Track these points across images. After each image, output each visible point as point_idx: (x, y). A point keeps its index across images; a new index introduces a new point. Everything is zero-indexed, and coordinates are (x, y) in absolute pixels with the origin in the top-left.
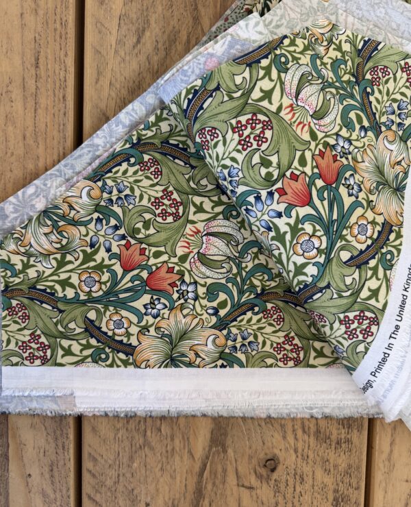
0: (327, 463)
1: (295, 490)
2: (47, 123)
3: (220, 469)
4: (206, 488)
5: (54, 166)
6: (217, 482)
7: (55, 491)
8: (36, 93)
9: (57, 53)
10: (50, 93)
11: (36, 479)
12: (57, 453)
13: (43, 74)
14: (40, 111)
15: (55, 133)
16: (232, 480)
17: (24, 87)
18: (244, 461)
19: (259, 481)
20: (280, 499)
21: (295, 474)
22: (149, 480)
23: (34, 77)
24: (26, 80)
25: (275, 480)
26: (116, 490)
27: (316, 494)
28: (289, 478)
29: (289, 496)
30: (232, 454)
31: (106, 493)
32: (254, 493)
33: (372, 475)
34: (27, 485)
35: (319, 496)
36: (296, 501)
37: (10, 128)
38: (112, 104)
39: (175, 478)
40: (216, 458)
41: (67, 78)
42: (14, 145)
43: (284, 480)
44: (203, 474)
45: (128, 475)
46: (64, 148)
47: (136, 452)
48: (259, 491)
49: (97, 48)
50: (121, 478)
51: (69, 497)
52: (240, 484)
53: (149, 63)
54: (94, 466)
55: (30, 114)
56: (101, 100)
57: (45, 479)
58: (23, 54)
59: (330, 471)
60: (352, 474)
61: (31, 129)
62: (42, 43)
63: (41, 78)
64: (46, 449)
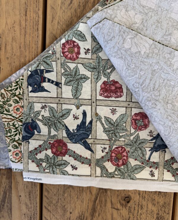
0: (154, 201)
1: (138, 212)
2: (30, 41)
3: (104, 200)
4: (97, 207)
5: (33, 60)
6: (102, 205)
7: (31, 204)
8: (25, 27)
9: (35, 9)
10: (31, 27)
11: (23, 197)
12: (32, 187)
13: (28, 19)
14: (27, 36)
15: (34, 46)
16: (109, 205)
17: (20, 25)
18: (115, 197)
19: (122, 207)
20: (131, 216)
21: (139, 205)
22: (72, 202)
23: (25, 20)
24: (21, 21)
25: (129, 207)
26: (57, 205)
27: (148, 215)
28: (136, 207)
29: (135, 214)
30: (109, 193)
31: (53, 206)
32: (119, 212)
33: (176, 208)
34: (19, 200)
35: (149, 216)
36: (138, 217)
37: (14, 43)
38: (59, 32)
39: (83, 202)
40: (102, 195)
41: (39, 20)
42: (16, 51)
43: (133, 207)
44: (96, 202)
45: (63, 199)
46: (37, 52)
47: (66, 189)
48: (121, 211)
49: (52, 6)
50: (59, 201)
51: (37, 207)
52: (113, 207)
53: (76, 13)
54: (48, 194)
55: (23, 37)
56: (54, 30)
57: (27, 198)
58: (20, 10)
59: (155, 204)
60: (166, 207)
61: (23, 43)
62: (28, 4)
63: (28, 20)
64: (28, 185)
